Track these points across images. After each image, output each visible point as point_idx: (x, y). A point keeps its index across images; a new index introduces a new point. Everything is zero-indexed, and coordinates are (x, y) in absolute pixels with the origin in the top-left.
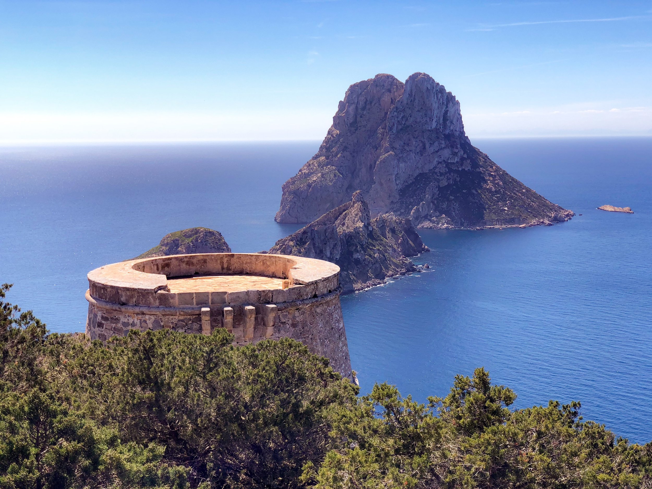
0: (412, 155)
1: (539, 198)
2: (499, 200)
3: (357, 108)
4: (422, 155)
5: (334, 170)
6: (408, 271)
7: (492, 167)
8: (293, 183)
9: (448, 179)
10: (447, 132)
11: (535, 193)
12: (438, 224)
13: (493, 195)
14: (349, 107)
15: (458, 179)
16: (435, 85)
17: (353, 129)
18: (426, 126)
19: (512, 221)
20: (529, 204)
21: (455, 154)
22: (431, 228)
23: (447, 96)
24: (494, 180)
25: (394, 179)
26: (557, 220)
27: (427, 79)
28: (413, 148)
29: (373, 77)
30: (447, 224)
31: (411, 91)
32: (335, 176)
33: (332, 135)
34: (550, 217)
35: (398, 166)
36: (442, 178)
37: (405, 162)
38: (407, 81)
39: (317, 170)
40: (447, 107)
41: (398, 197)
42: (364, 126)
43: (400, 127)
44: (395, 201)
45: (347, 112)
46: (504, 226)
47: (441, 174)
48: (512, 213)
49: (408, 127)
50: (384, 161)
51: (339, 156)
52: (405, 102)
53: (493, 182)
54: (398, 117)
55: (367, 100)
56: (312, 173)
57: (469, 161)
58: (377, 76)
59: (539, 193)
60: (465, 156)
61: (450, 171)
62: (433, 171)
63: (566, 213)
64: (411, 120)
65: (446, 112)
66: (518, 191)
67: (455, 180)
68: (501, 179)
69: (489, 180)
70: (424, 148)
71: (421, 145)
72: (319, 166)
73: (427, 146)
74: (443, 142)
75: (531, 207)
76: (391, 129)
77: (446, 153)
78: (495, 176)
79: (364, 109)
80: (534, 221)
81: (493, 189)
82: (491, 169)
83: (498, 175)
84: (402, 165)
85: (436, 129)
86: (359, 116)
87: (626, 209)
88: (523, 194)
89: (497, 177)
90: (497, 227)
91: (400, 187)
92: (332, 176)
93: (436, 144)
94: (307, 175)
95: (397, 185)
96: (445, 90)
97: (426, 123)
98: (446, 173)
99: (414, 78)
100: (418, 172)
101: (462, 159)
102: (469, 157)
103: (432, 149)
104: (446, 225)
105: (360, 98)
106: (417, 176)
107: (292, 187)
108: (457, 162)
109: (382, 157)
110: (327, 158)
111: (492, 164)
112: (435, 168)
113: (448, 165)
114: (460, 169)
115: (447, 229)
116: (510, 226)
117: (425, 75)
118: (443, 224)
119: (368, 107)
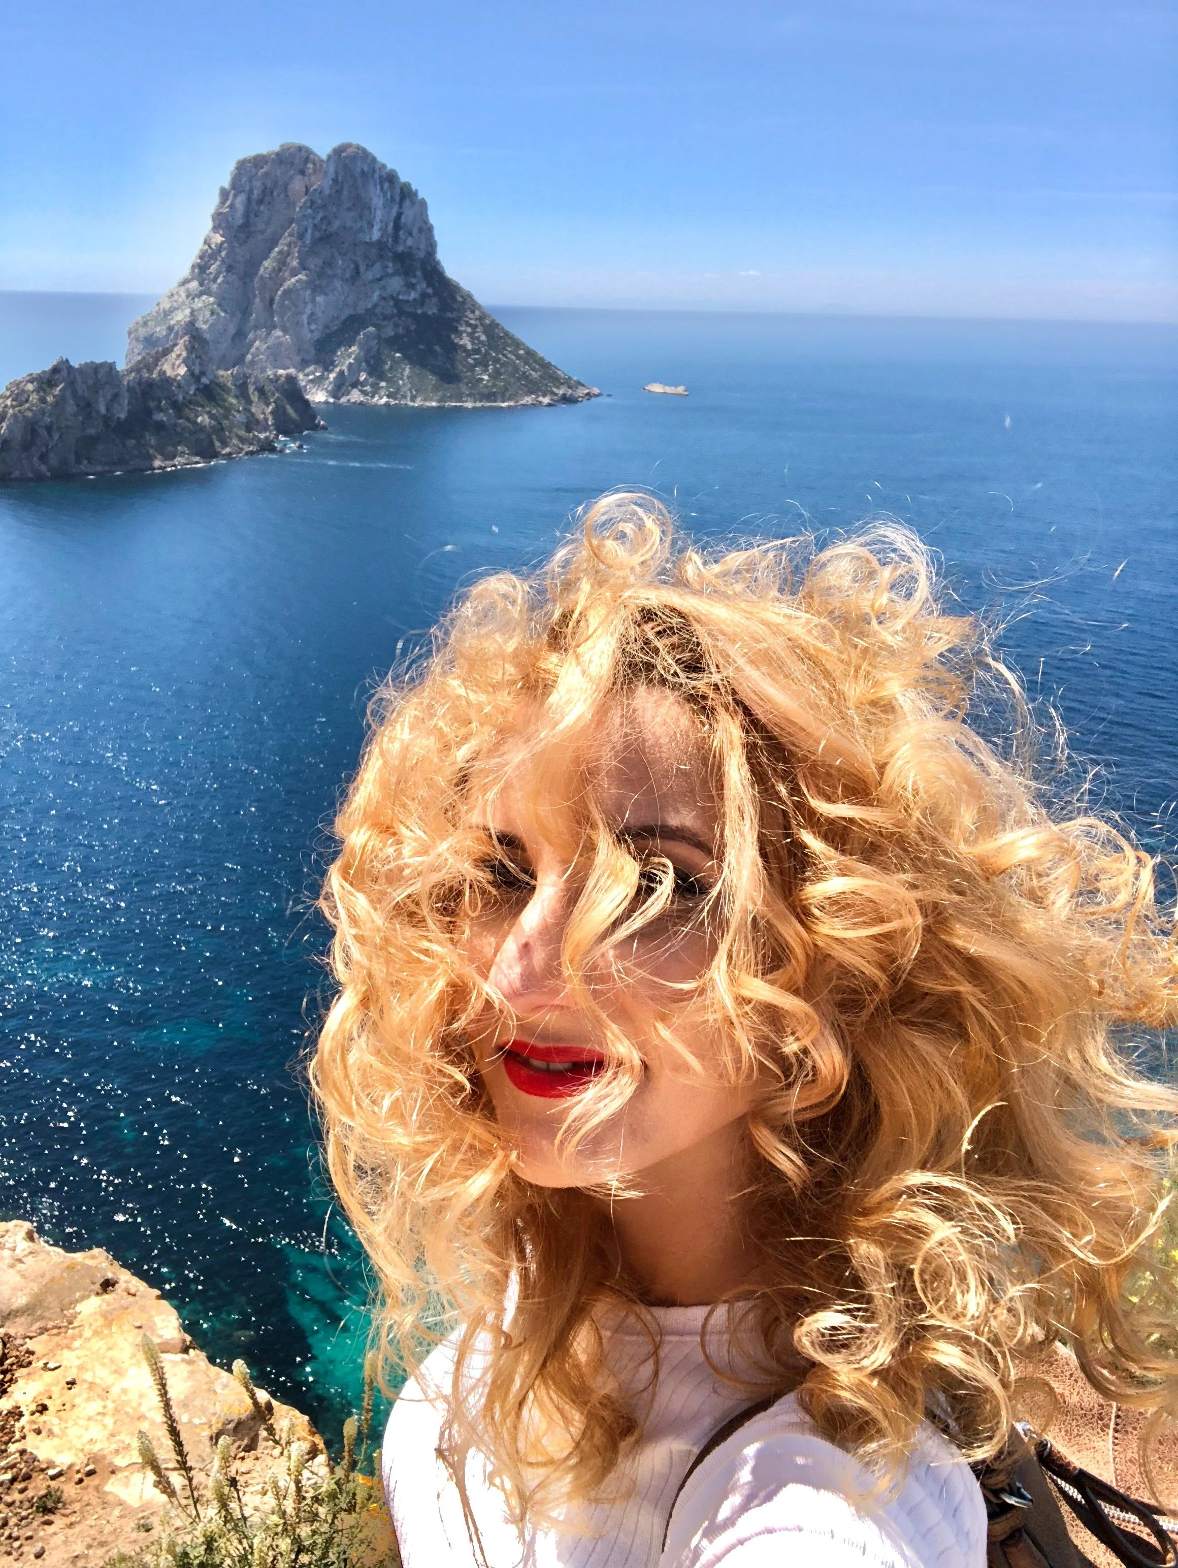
0: (338, 284)
1: (545, 366)
2: (477, 363)
3: (249, 200)
4: (353, 284)
5: (213, 304)
6: (262, 449)
7: (473, 312)
8: (145, 324)
9: (396, 326)
10: (400, 249)
11: (542, 359)
12: (373, 397)
13: (468, 356)
14: (235, 196)
15: (413, 327)
16: (377, 167)
17: (242, 236)
18: (361, 235)
19: (490, 396)
20: (524, 373)
21: (412, 286)
22: (361, 403)
23: (402, 189)
24: (474, 332)
25: (306, 322)
26: (567, 400)
27: (364, 155)
28: (339, 271)
29: (276, 148)
30: (388, 396)
31: (336, 173)
32: (212, 313)
33: (210, 246)
34: (556, 394)
35: (313, 301)
36: (385, 323)
37: (326, 294)
38: (329, 157)
39: (183, 303)
40: (401, 207)
41: (313, 352)
42: (262, 232)
43: (318, 235)
44: (308, 358)
45: (232, 206)
46: (478, 404)
47: (385, 318)
48: (494, 385)
49: (330, 235)
50: (287, 292)
51: (219, 281)
52: (327, 192)
53: (471, 335)
54: (314, 218)
55: (265, 188)
56: (177, 309)
57: (434, 300)
58: (282, 146)
59: (548, 359)
60: (430, 291)
61: (401, 313)
62: (370, 312)
63: (586, 391)
64: (336, 224)
65: (399, 216)
66: (510, 352)
67: (407, 329)
68: (485, 332)
69: (465, 331)
70: (358, 272)
71: (352, 266)
72: (187, 297)
73: (362, 269)
74: (391, 265)
75: (527, 377)
76: (301, 236)
77: (396, 283)
78: (476, 326)
79: (260, 202)
80: (528, 400)
81: (469, 347)
82: (471, 316)
83: (482, 324)
84: (320, 299)
85: (379, 242)
86: (252, 216)
87: (680, 390)
88: (519, 357)
89: (480, 329)
90: (469, 405)
91: (317, 335)
92: (208, 314)
93: (378, 266)
94: (167, 313)
95: (312, 331)
96: (398, 178)
97: (361, 230)
98: (393, 316)
99: (338, 152)
100: (348, 312)
101: (424, 295)
102: (435, 294)
103: (370, 275)
104: (385, 399)
105: (254, 183)
106: (345, 320)
107: (143, 332)
108: (415, 299)
109: (286, 285)
110: (201, 284)
111: (475, 307)
112: (375, 306)
113: (397, 303)
114: (419, 311)
115: (387, 405)
116: (488, 404)
117: (358, 147)
118: (381, 398)
119: (267, 199)
